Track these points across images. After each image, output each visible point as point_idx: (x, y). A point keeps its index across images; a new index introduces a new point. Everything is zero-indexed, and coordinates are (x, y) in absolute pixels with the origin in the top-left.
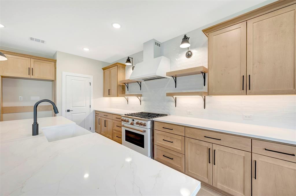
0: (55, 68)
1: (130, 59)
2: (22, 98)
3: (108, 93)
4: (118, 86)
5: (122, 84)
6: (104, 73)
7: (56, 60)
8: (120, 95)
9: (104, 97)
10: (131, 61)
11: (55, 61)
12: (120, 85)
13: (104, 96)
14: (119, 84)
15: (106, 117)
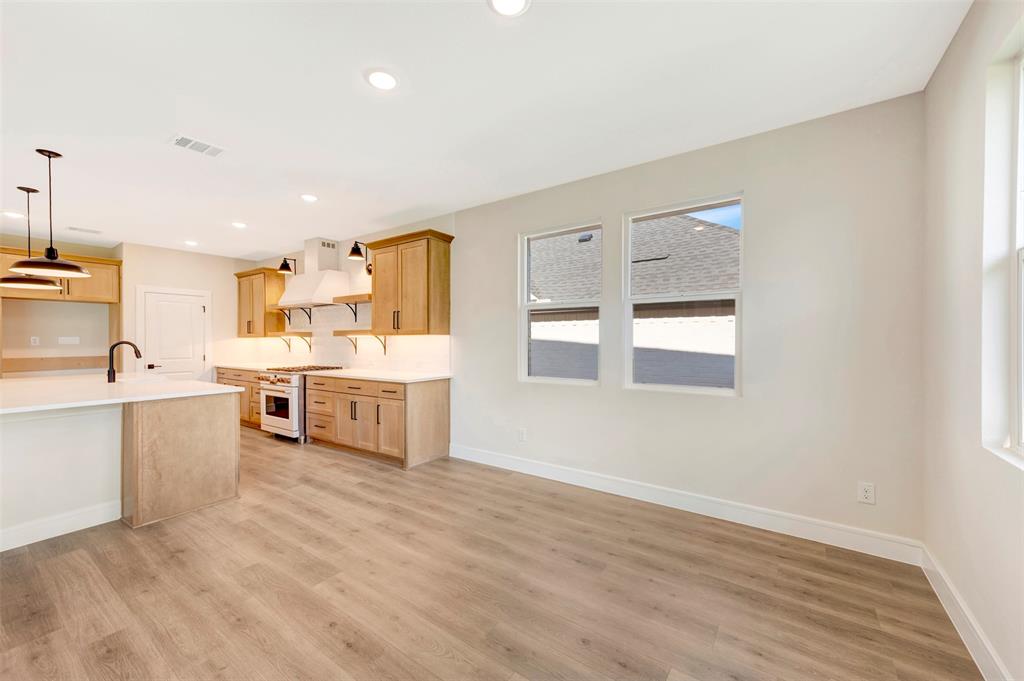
0: (120, 278)
1: (288, 262)
2: (38, 341)
3: (248, 329)
4: (267, 315)
5: (275, 311)
6: (239, 283)
7: (121, 261)
8: (269, 333)
9: (239, 337)
10: (291, 266)
11: (119, 264)
12: (271, 313)
13: (240, 334)
14: (268, 310)
15: (239, 378)
